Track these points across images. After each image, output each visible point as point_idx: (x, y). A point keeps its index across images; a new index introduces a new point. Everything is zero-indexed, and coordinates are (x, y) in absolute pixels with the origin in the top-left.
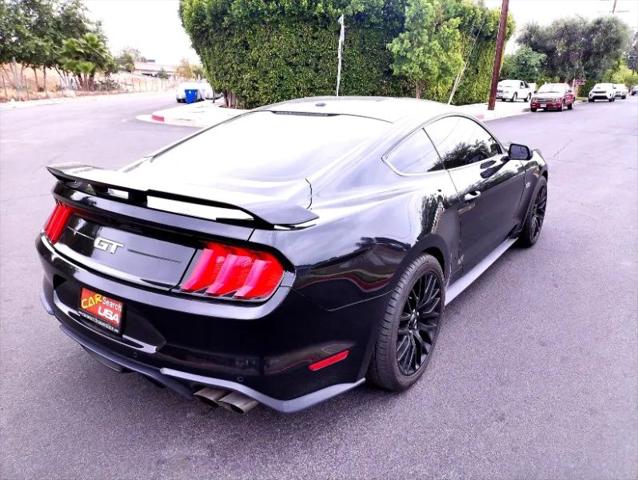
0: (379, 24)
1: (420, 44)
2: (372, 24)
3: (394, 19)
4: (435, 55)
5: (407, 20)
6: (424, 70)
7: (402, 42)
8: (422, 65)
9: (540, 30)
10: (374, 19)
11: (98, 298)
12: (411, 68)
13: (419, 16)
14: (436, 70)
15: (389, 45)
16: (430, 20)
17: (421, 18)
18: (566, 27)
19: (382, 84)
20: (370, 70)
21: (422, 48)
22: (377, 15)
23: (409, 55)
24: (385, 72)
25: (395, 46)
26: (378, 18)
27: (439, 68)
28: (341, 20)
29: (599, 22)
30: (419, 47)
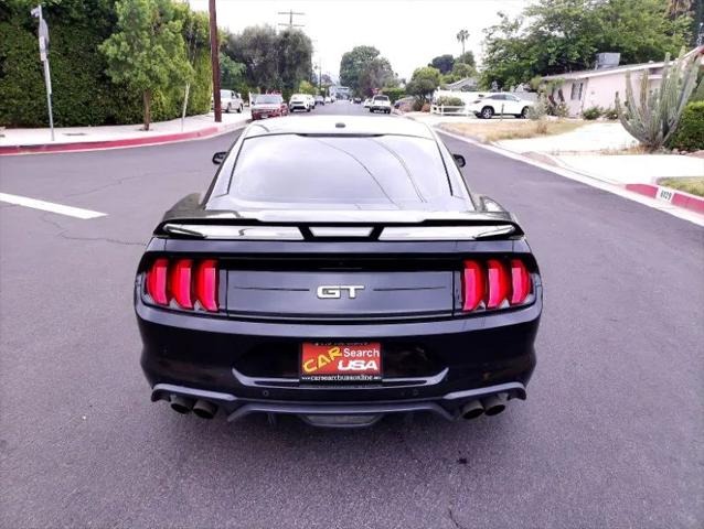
0: (82, 21)
1: (141, 48)
2: (73, 21)
3: (99, 16)
4: (162, 61)
5: (121, 18)
6: (151, 78)
7: (119, 44)
8: (148, 72)
9: (235, 38)
10: (74, 14)
11: (334, 353)
12: (136, 76)
13: (133, 16)
14: (165, 78)
15: (100, 47)
16: (149, 21)
17: (139, 18)
18: (258, 37)
19: (97, 92)
20: (78, 75)
21: (145, 53)
22: (79, 9)
23: (130, 60)
24: (98, 79)
25: (109, 48)
26: (80, 13)
27: (169, 76)
28: (37, 12)
29: (286, 35)
30: (141, 51)
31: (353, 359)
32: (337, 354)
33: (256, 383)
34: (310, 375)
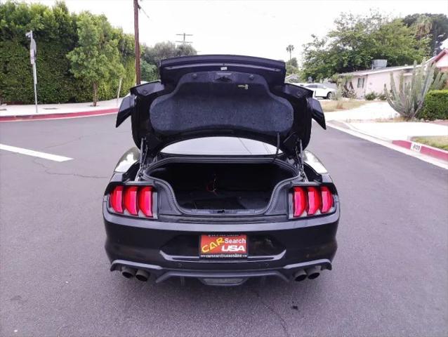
0: (56, 40)
1: (92, 56)
2: (51, 39)
3: (67, 37)
4: (105, 64)
5: (80, 39)
6: (99, 74)
7: (79, 54)
8: (97, 71)
9: (149, 50)
10: (52, 36)
11: (219, 241)
12: (89, 73)
13: (88, 37)
14: (107, 75)
15: (67, 55)
16: (98, 40)
17: (91, 38)
18: (164, 49)
19: (64, 83)
20: (53, 72)
21: (95, 59)
22: (55, 32)
23: (85, 63)
24: (65, 75)
25: (72, 56)
26: (56, 35)
27: (109, 73)
28: (30, 34)
29: (181, 48)
30: (92, 58)
31: (230, 244)
32: (221, 241)
33: (174, 259)
34: (205, 254)
